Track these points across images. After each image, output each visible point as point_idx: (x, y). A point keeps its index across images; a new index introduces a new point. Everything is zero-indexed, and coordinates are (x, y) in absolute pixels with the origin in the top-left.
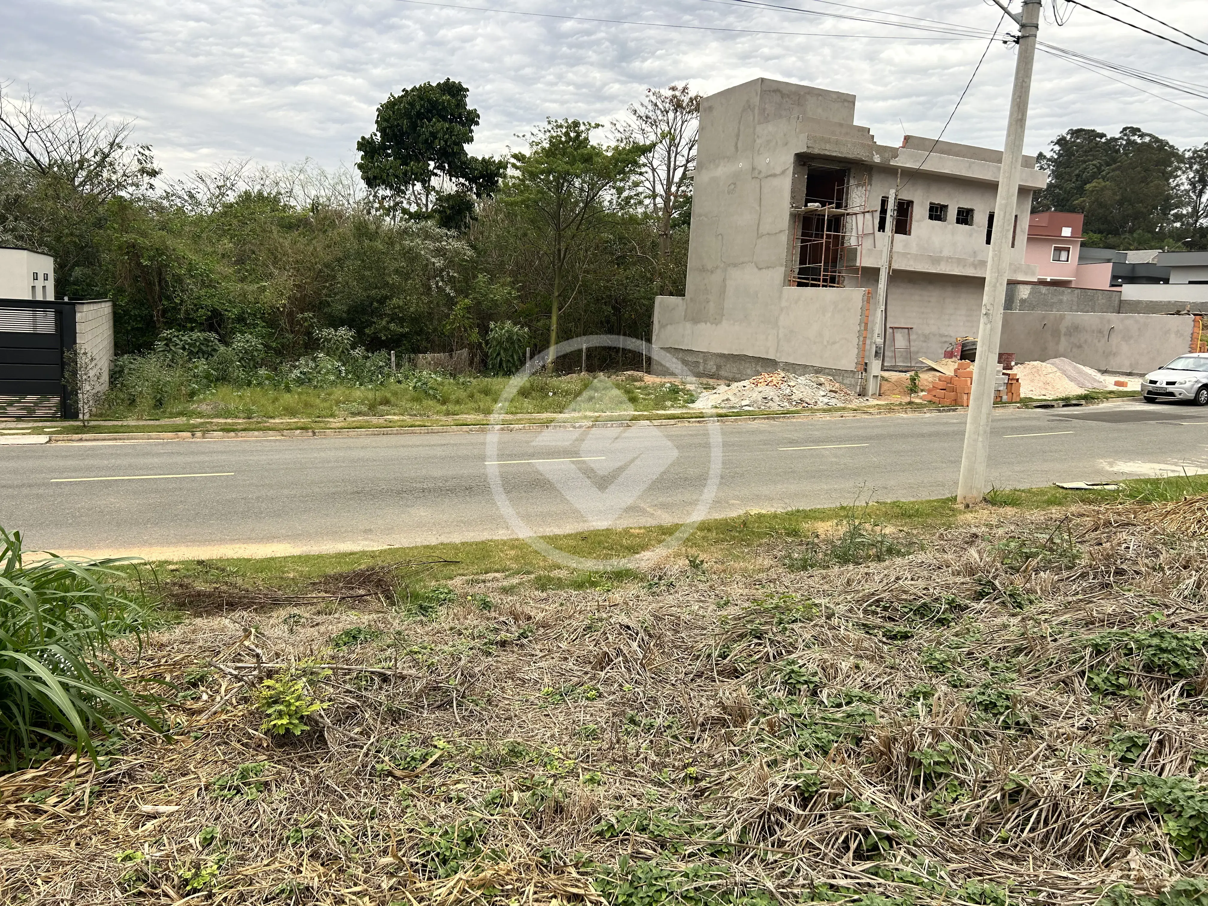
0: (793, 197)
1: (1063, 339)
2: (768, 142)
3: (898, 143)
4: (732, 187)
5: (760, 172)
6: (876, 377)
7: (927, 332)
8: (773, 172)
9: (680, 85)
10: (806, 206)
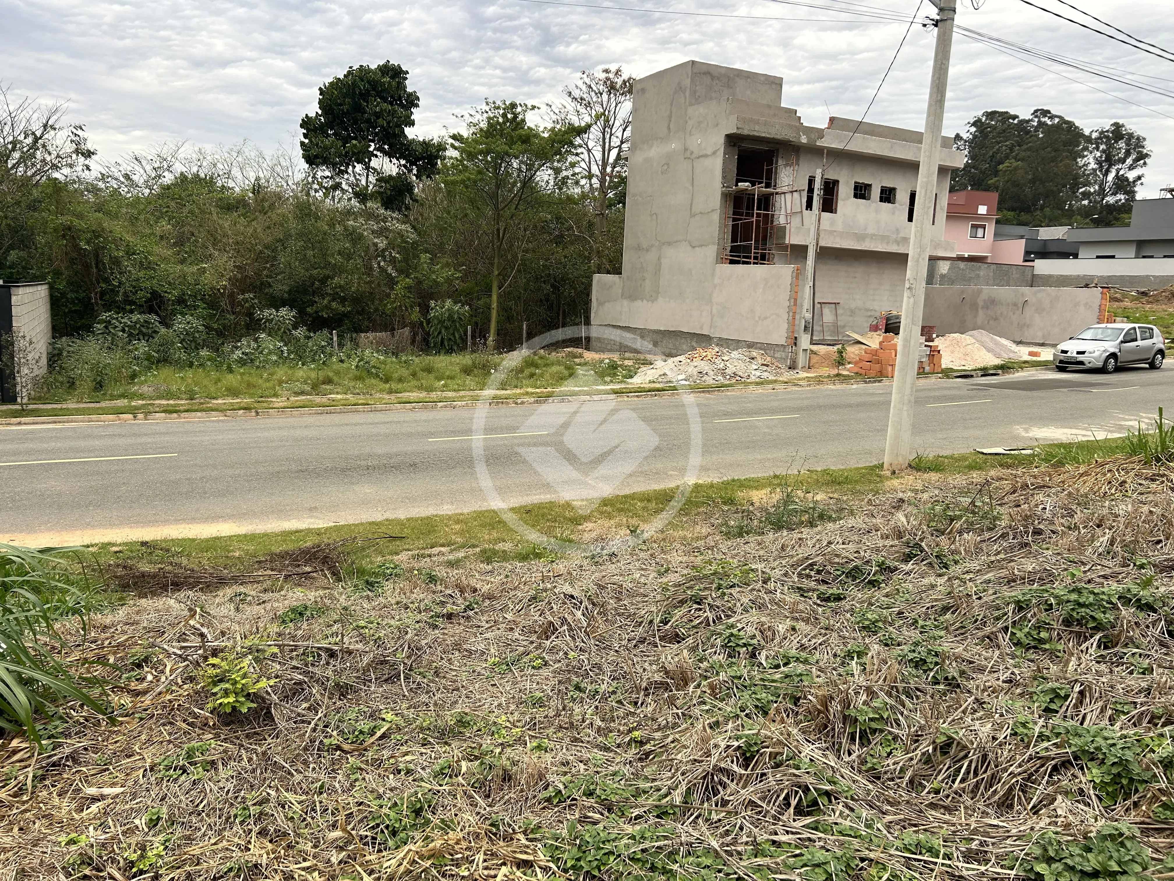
0: (724, 177)
1: (981, 313)
2: (700, 123)
3: (823, 125)
4: (666, 167)
5: (692, 153)
6: (805, 350)
7: (853, 306)
8: (704, 152)
9: (613, 68)
10: (737, 185)
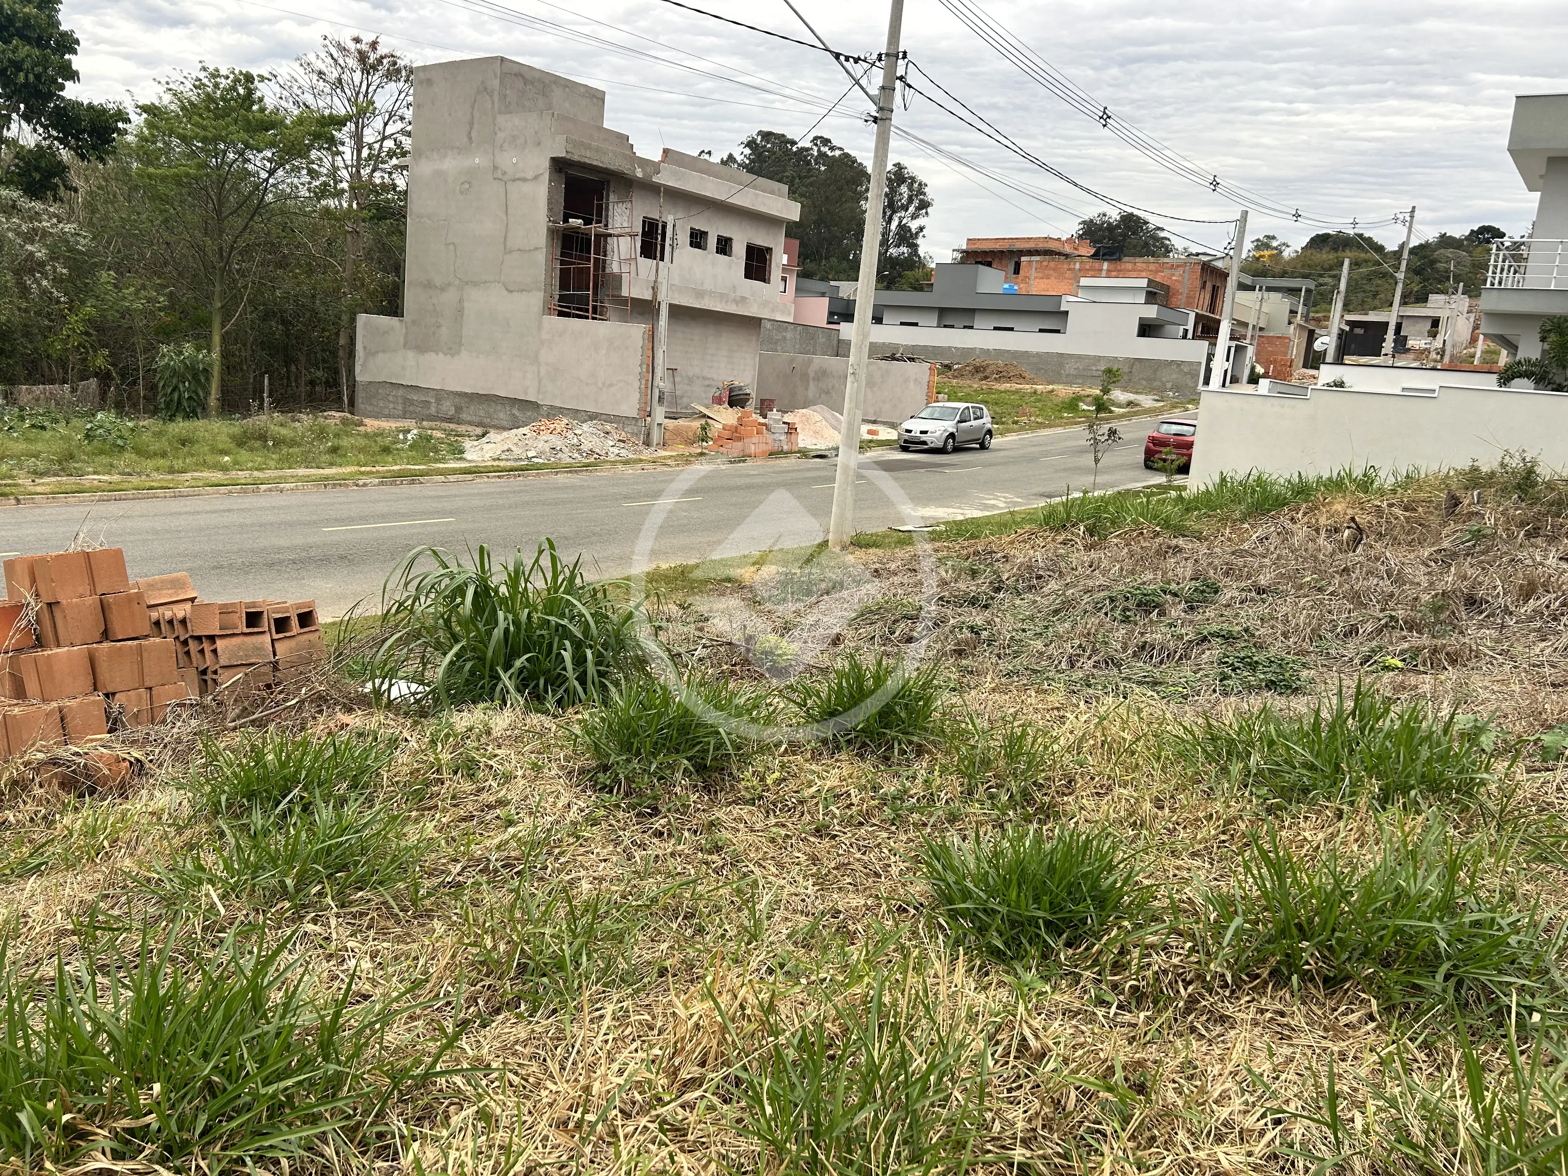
0: (550, 209)
1: (812, 385)
2: (514, 138)
3: (657, 157)
4: (467, 186)
5: (504, 173)
6: (660, 425)
7: (691, 374)
8: (522, 175)
9: (368, 38)
10: (566, 221)
